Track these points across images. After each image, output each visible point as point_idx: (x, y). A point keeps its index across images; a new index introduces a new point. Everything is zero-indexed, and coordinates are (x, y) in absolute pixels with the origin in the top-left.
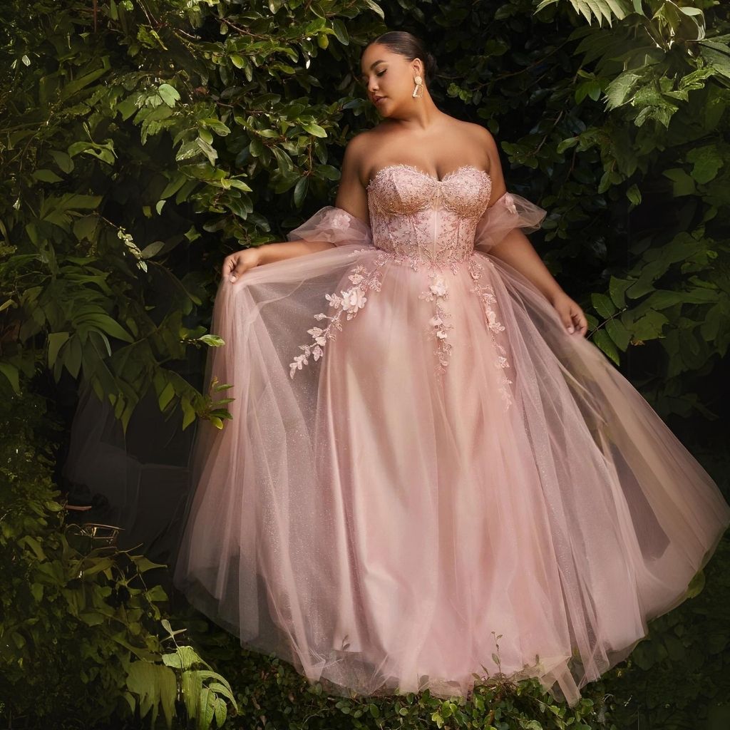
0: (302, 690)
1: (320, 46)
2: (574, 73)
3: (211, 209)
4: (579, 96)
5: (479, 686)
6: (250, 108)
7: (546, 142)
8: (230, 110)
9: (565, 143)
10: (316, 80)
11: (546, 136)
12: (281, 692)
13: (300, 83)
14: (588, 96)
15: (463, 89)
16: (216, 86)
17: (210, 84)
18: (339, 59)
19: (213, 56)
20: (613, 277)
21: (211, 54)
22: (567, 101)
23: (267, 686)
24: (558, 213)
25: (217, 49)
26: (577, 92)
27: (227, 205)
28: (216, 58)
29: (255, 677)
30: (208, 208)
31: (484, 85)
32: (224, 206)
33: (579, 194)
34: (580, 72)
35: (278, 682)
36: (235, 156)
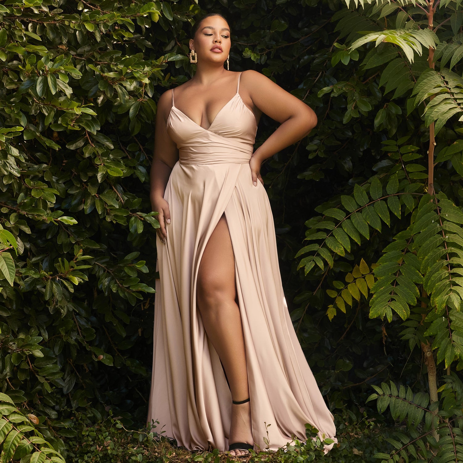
0: (127, 458)
1: (153, 20)
2: (331, 44)
3: (69, 127)
4: (334, 61)
5: (254, 457)
6: (98, 60)
7: (309, 93)
8: (83, 62)
9: (323, 90)
10: (150, 43)
11: (309, 90)
12: (111, 459)
13: (138, 45)
14: (340, 61)
15: (254, 53)
16: (73, 44)
17: (69, 43)
18: (166, 30)
19: (71, 23)
20: (356, 185)
21: (70, 22)
22: (325, 64)
23: (101, 455)
24: (318, 140)
25: (75, 18)
26: (333, 58)
27: (81, 124)
28: (73, 24)
29: (92, 449)
30: (67, 127)
31: (269, 50)
32: (79, 126)
33: (334, 128)
34: (335, 44)
35: (109, 452)
36: (87, 92)
